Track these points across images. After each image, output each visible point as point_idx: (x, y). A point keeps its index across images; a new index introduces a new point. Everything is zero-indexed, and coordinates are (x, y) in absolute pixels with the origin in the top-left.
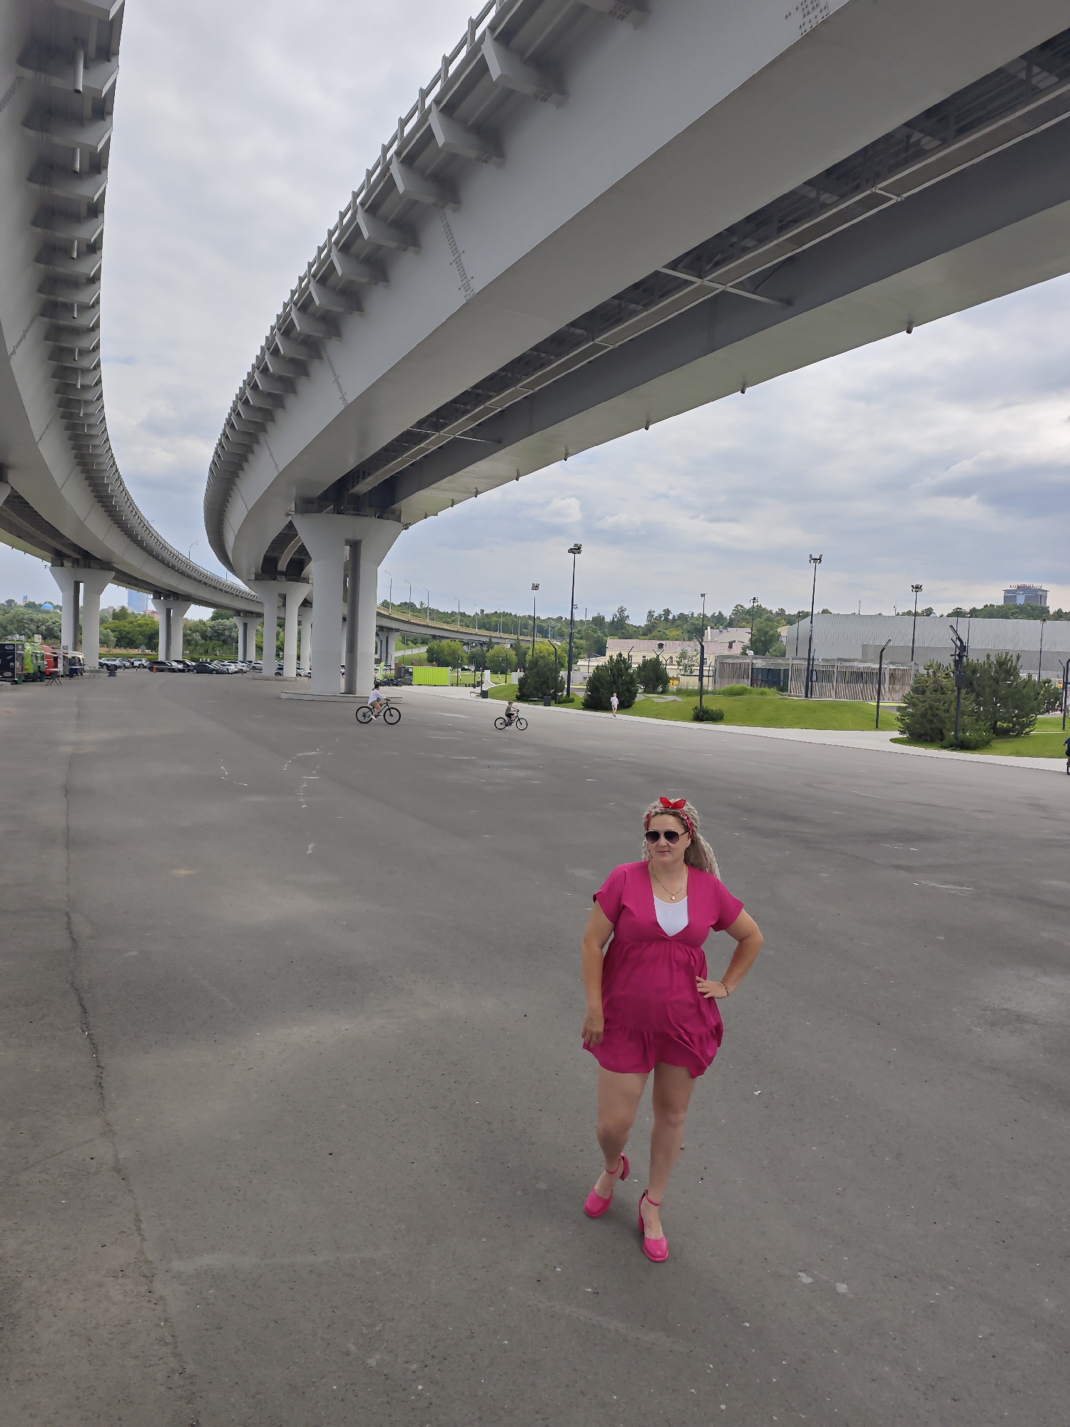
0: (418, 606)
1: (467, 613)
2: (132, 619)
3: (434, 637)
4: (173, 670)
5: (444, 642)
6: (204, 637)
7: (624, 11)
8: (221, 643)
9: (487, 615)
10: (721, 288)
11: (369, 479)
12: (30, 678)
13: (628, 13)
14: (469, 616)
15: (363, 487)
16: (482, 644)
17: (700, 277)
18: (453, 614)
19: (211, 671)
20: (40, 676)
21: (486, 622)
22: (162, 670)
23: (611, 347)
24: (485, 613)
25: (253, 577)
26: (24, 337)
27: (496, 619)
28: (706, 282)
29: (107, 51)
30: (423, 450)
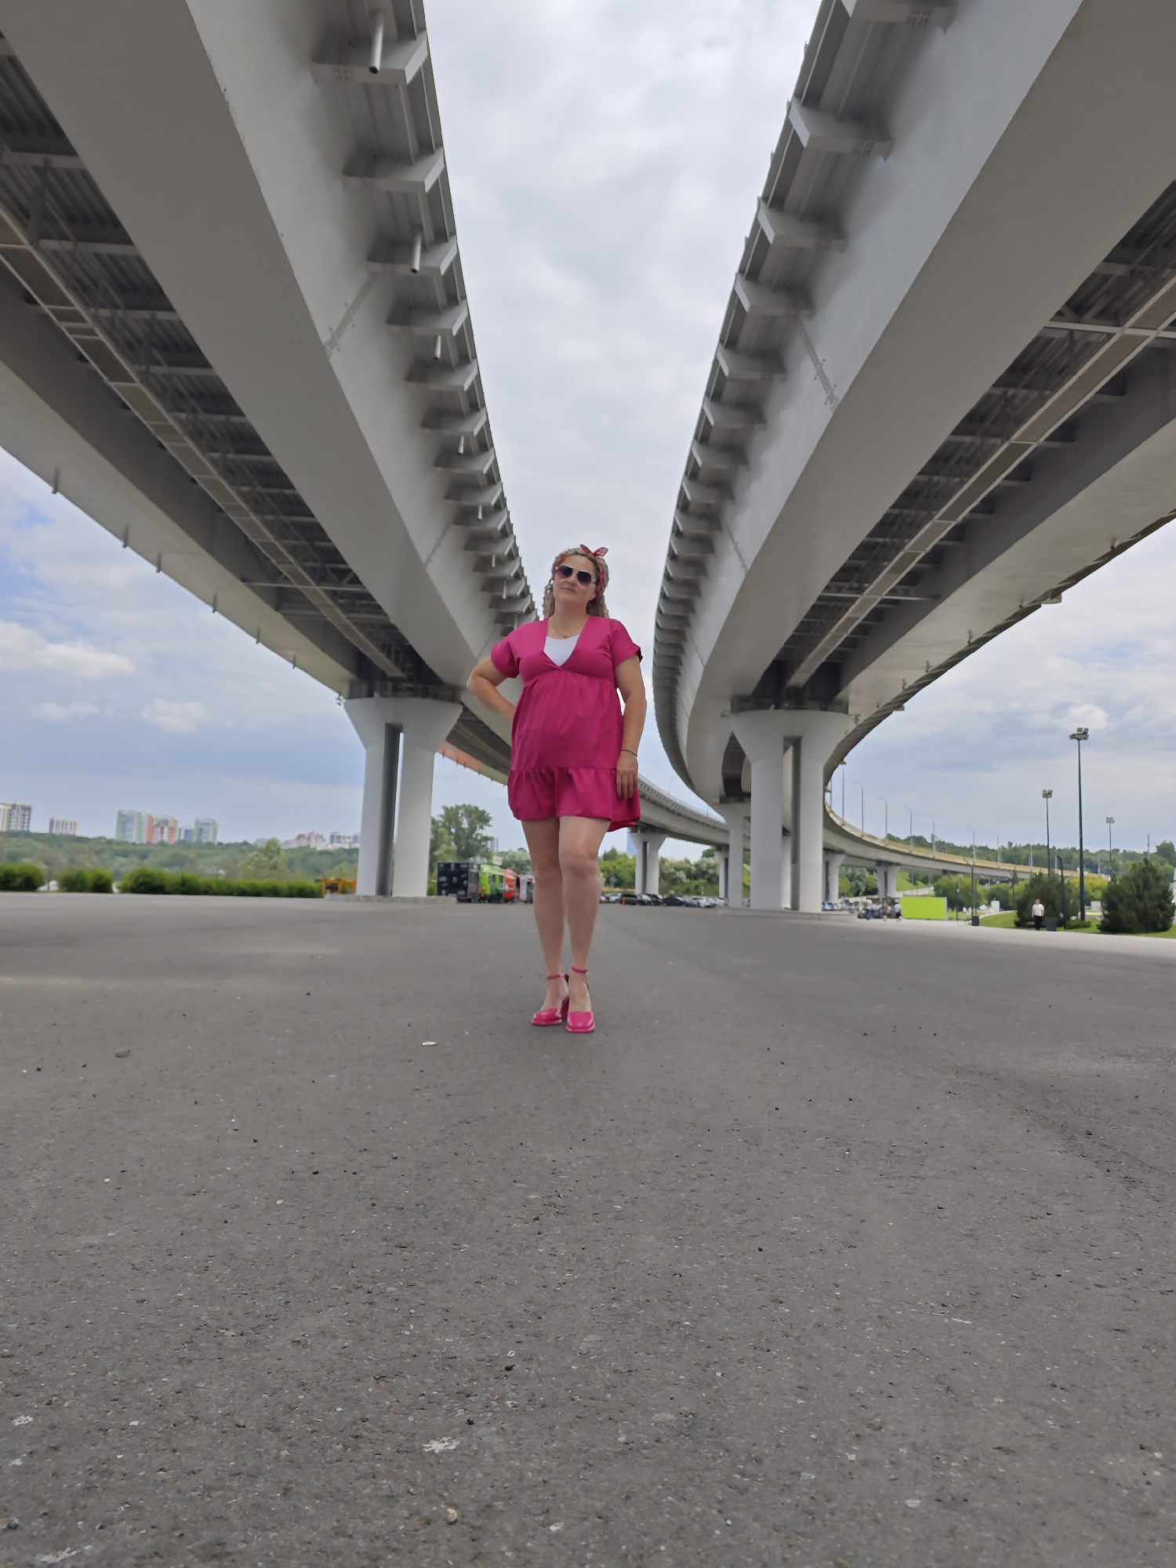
0: (929, 840)
1: (991, 847)
2: (622, 859)
3: (945, 872)
4: (642, 903)
5: (954, 879)
6: (689, 875)
7: (924, 13)
8: (706, 881)
9: (1015, 848)
10: (1151, 335)
11: (804, 665)
12: (484, 899)
13: (930, 14)
14: (993, 850)
15: (800, 677)
16: (1003, 881)
17: (1117, 325)
18: (971, 849)
19: (681, 904)
20: (497, 898)
21: (1013, 855)
22: (633, 903)
23: (1034, 446)
24: (1013, 846)
25: (718, 800)
26: (438, 545)
27: (1027, 852)
28: (1128, 330)
29: (443, 233)
30: (851, 620)
